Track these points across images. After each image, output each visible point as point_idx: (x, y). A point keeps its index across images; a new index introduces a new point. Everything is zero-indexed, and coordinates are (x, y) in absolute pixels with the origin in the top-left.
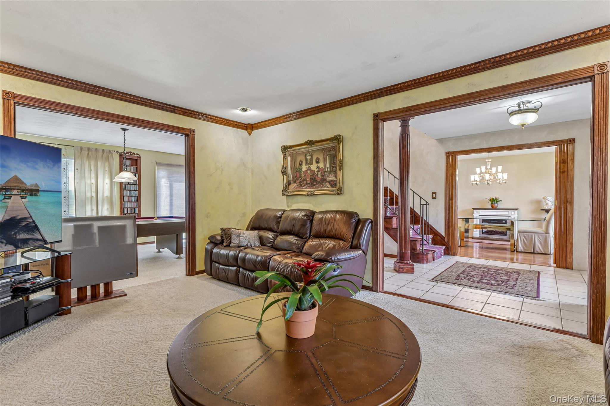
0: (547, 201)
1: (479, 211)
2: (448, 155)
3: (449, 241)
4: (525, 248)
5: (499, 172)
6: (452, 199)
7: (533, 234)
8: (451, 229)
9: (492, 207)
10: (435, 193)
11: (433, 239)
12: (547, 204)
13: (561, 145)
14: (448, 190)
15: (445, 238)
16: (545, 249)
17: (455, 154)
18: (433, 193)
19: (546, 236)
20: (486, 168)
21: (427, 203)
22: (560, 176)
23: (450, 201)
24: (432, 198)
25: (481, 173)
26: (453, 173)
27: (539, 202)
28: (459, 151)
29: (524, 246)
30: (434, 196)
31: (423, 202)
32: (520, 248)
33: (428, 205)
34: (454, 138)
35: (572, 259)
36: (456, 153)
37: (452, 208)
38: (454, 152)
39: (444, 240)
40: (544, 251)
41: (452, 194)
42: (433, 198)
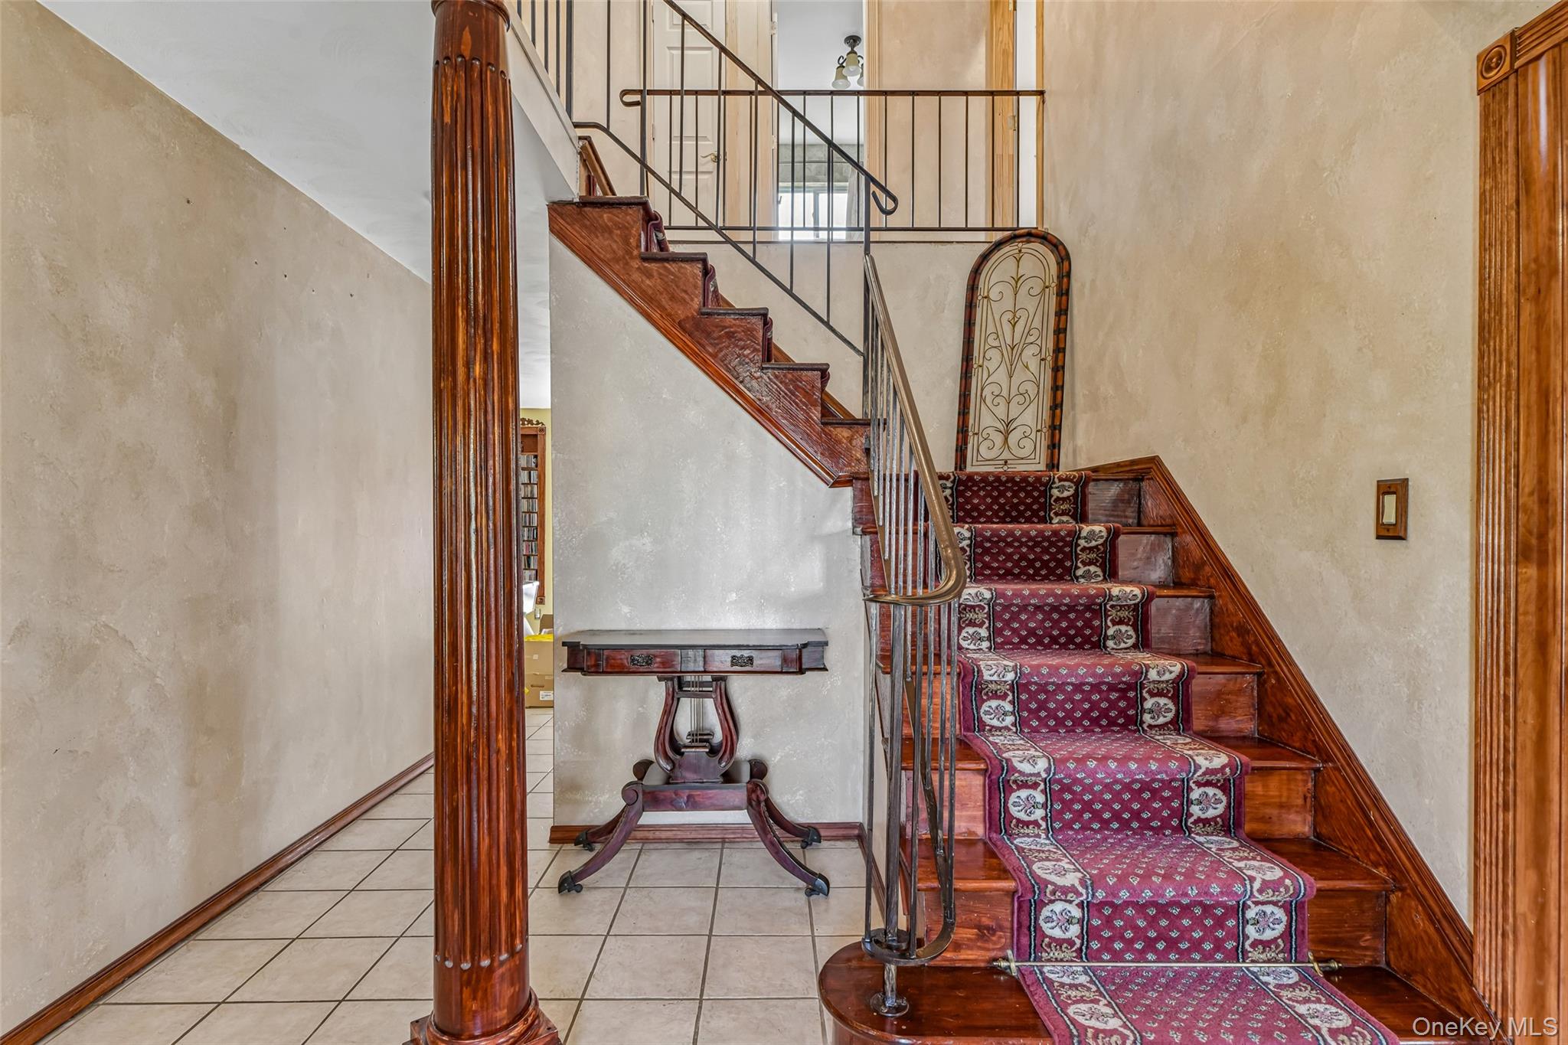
2: (1494, 75)
6: (1540, 552)
10: (1398, 488)
14: (1501, 448)
18: (1384, 490)
23: (1525, 571)
24: (1378, 538)
30: (1389, 515)
37: (1543, 644)
41: (1542, 498)
42: (1383, 532)
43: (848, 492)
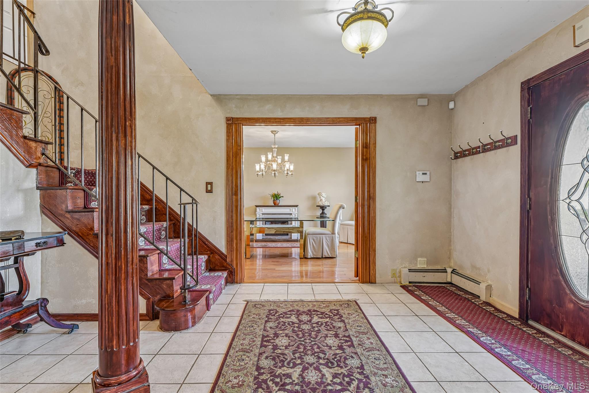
0: (321, 197)
1: (262, 209)
2: (229, 122)
3: (232, 261)
4: (314, 253)
5: (286, 161)
6: (236, 194)
7: (321, 235)
8: (235, 241)
9: (275, 204)
10: (211, 184)
11: (208, 262)
12: (321, 200)
13: (364, 124)
14: (230, 179)
15: (226, 257)
16: (331, 252)
17: (239, 122)
18: (208, 184)
19: (333, 238)
20: (273, 157)
21: (194, 202)
22: (363, 164)
23: (234, 197)
24: (206, 192)
25: (267, 160)
26: (237, 152)
27: (314, 198)
28: (246, 118)
29: (314, 251)
30: (209, 188)
31: (186, 199)
32: (310, 253)
33: (195, 205)
34: (238, 97)
35: (375, 270)
36: (241, 121)
37: (237, 207)
38: (238, 119)
39: (226, 261)
40: (331, 255)
41: (237, 186)
42: (208, 191)
43: (34, 171)
